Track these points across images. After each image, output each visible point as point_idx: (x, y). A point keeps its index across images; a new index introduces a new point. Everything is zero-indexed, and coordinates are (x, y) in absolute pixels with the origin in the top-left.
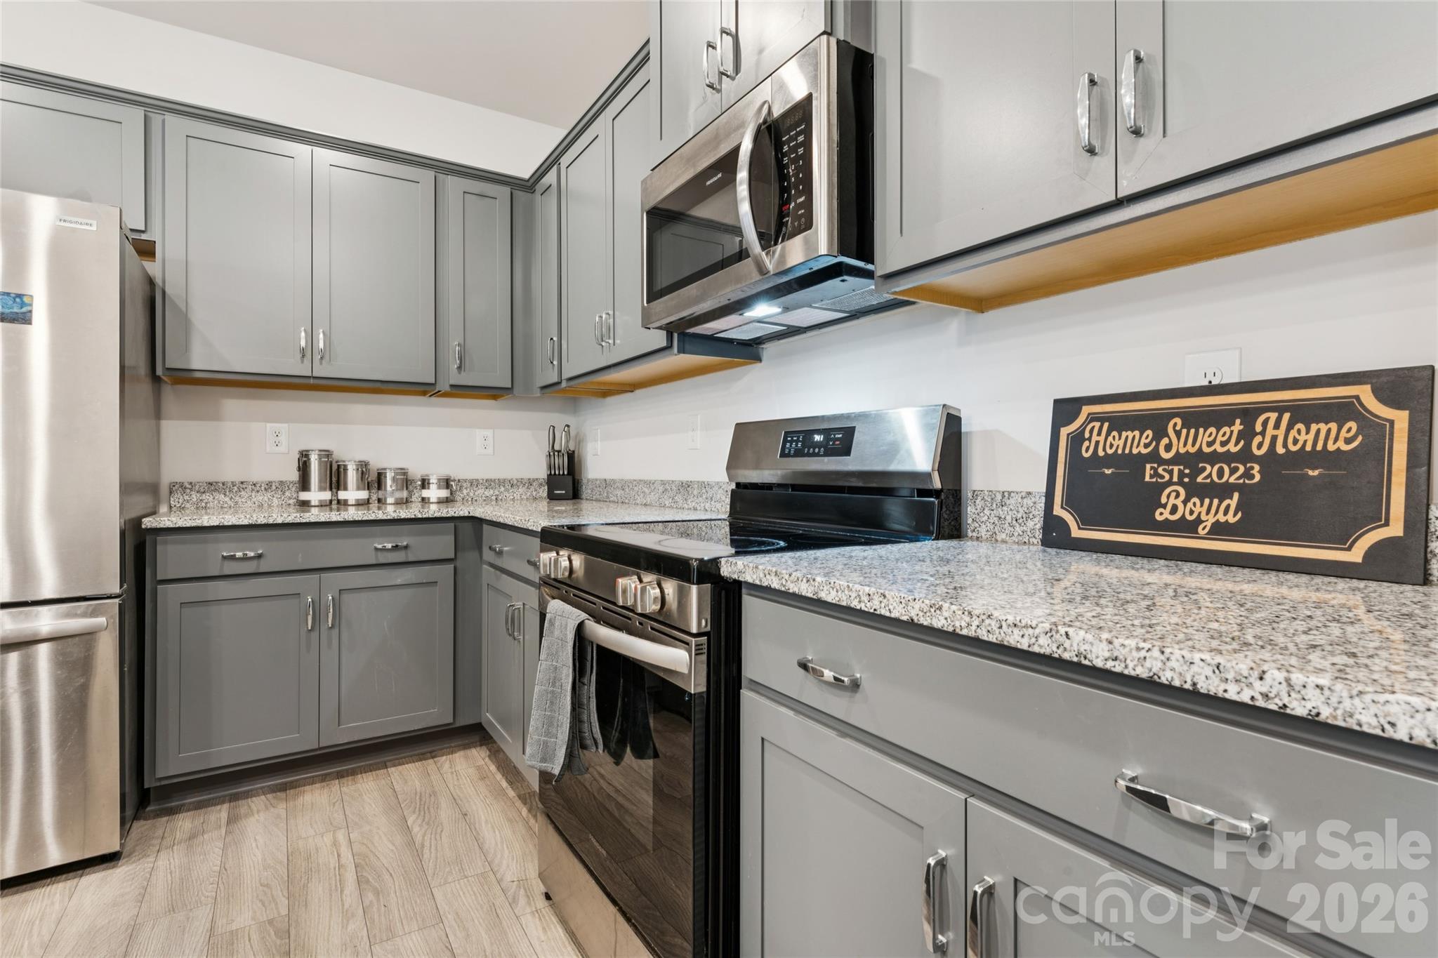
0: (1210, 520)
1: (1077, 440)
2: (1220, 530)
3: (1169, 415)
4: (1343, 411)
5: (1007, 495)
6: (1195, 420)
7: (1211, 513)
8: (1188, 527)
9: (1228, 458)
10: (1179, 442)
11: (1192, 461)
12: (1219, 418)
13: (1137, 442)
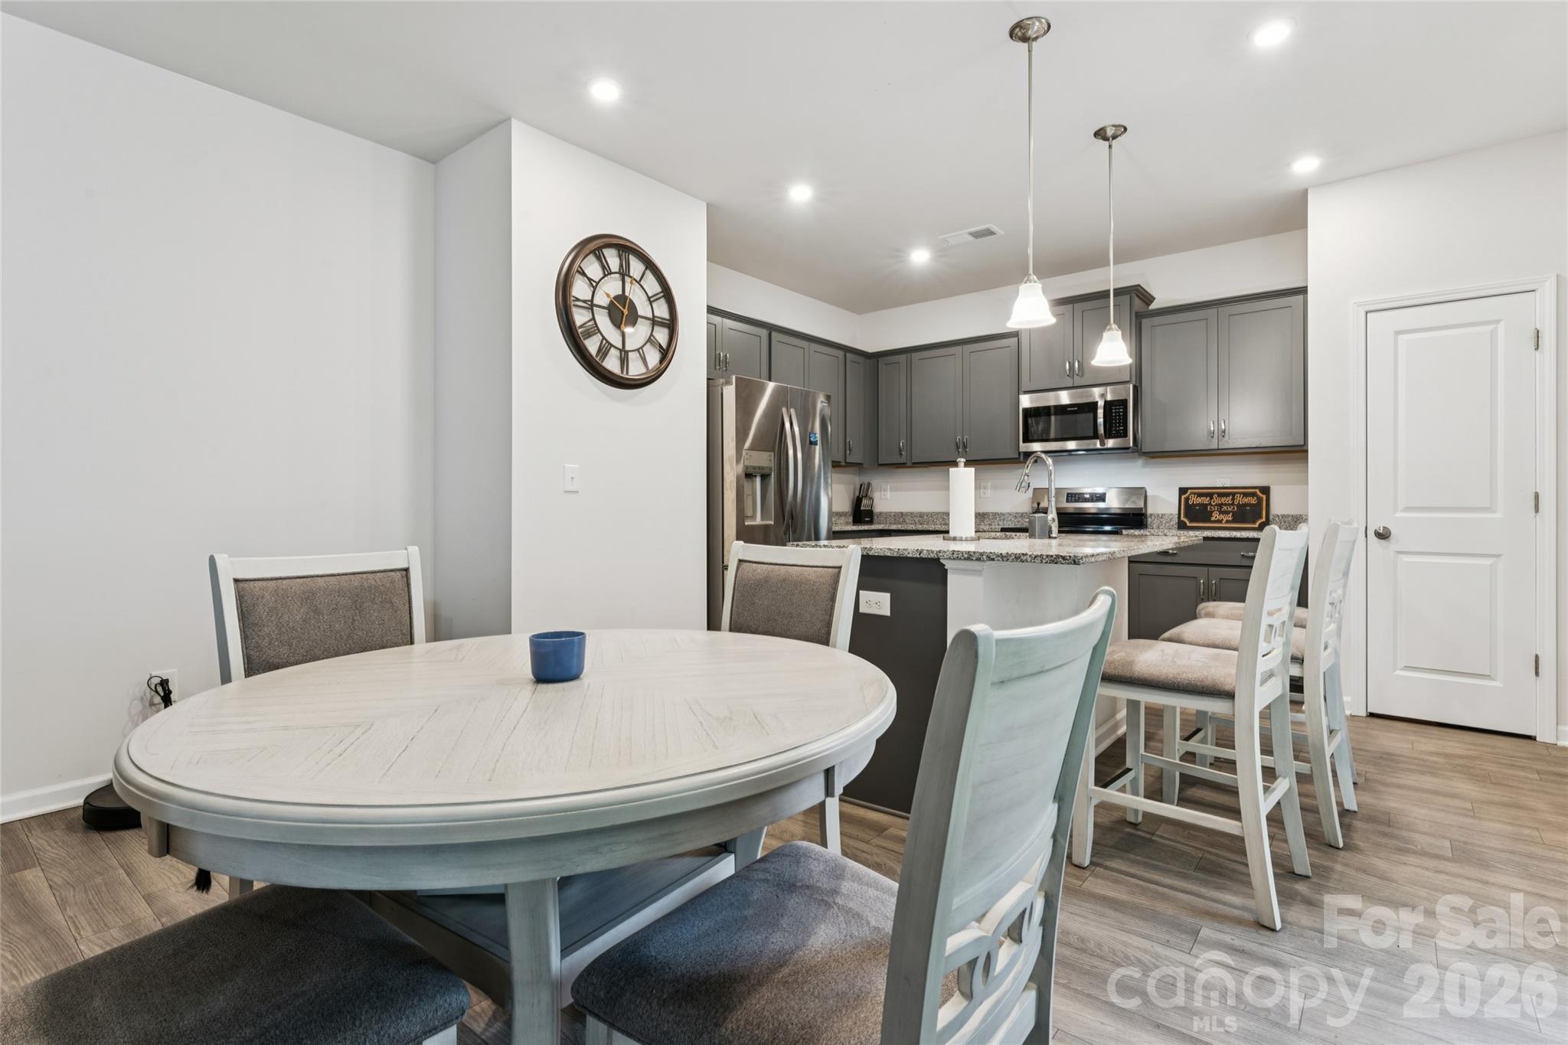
0: (1225, 520)
1: (1187, 499)
2: (1227, 522)
3: (1214, 493)
4: (1253, 495)
5: (1163, 515)
6: (1220, 495)
7: (1225, 518)
8: (1220, 521)
9: (1229, 505)
10: (1216, 500)
11: (1220, 505)
12: (1226, 495)
13: (1206, 500)
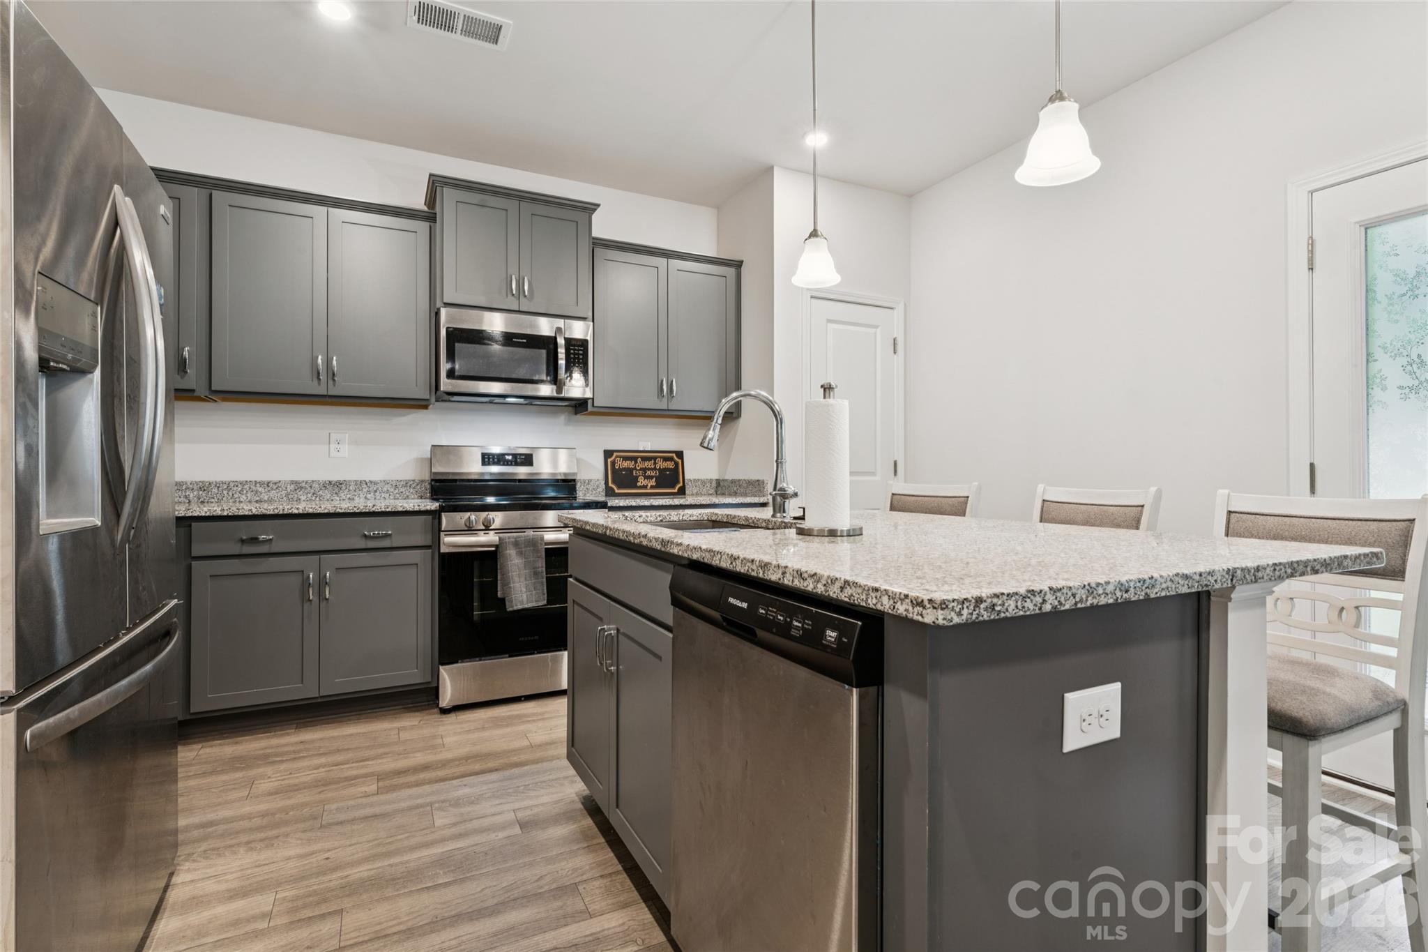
0: (649, 485)
1: (613, 463)
2: (652, 487)
3: (637, 457)
4: (671, 459)
5: (590, 481)
6: (644, 459)
7: (653, 482)
8: (645, 487)
9: (652, 469)
10: (640, 465)
11: (644, 470)
12: (649, 459)
13: (631, 464)
